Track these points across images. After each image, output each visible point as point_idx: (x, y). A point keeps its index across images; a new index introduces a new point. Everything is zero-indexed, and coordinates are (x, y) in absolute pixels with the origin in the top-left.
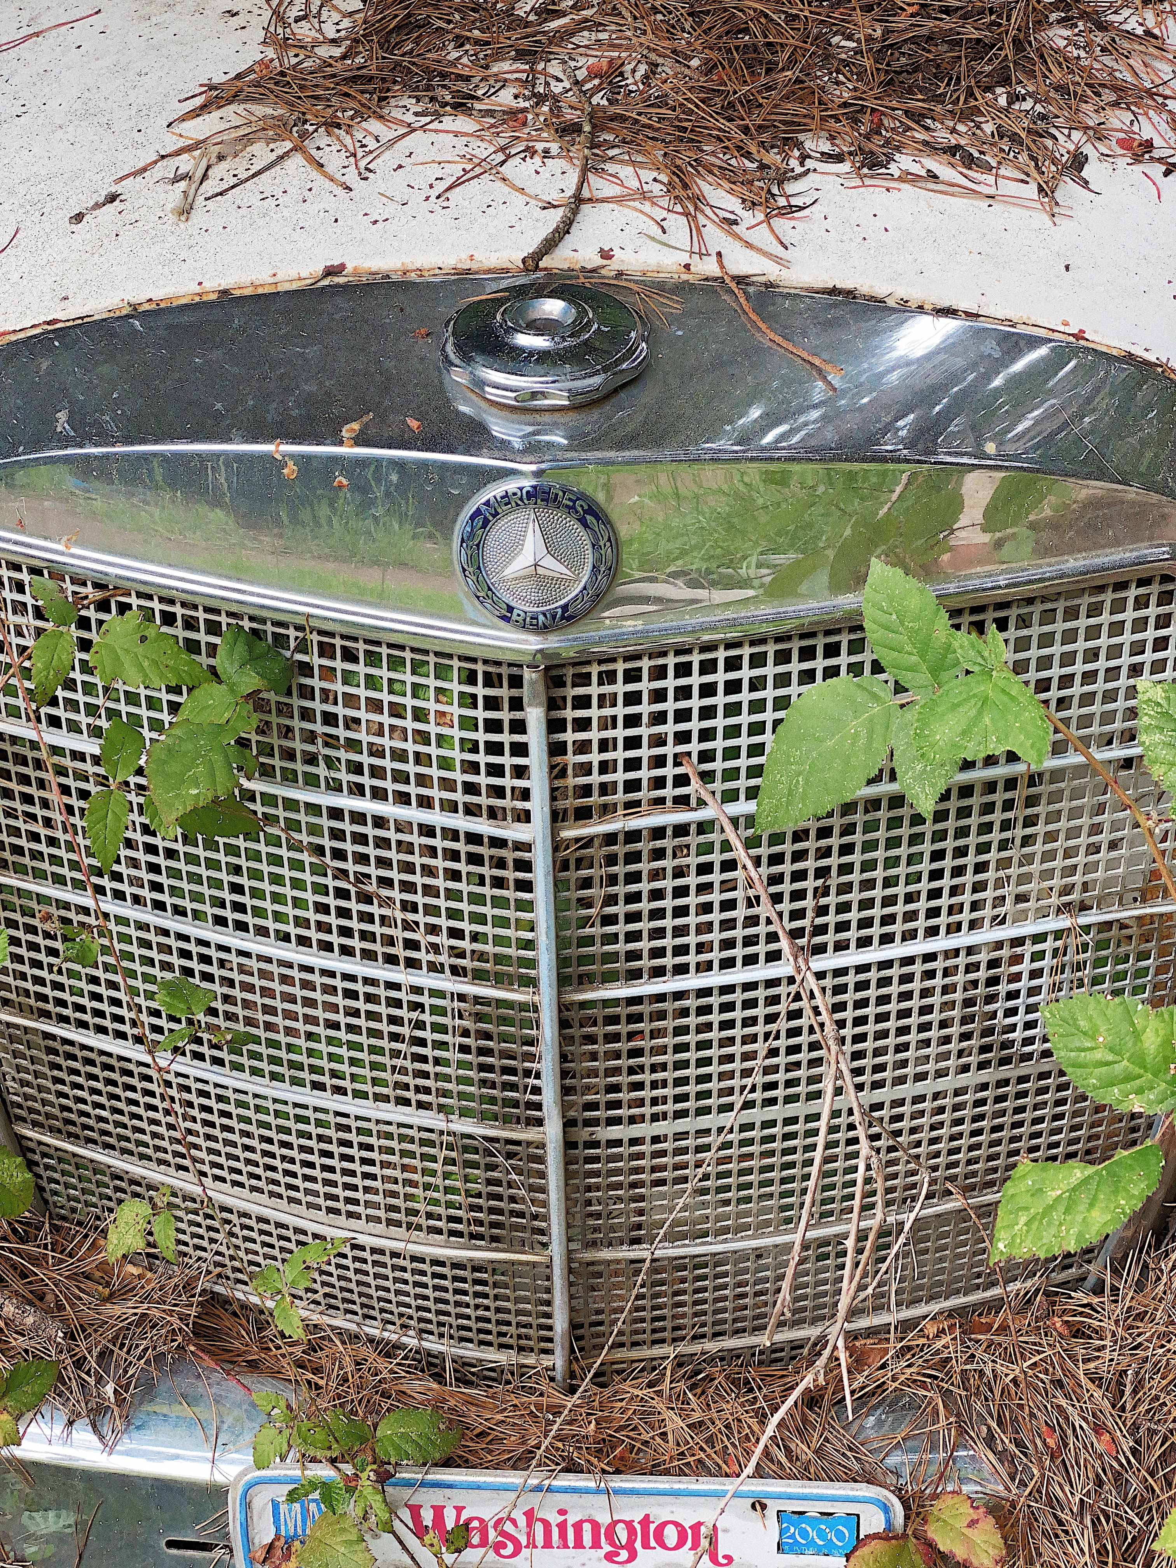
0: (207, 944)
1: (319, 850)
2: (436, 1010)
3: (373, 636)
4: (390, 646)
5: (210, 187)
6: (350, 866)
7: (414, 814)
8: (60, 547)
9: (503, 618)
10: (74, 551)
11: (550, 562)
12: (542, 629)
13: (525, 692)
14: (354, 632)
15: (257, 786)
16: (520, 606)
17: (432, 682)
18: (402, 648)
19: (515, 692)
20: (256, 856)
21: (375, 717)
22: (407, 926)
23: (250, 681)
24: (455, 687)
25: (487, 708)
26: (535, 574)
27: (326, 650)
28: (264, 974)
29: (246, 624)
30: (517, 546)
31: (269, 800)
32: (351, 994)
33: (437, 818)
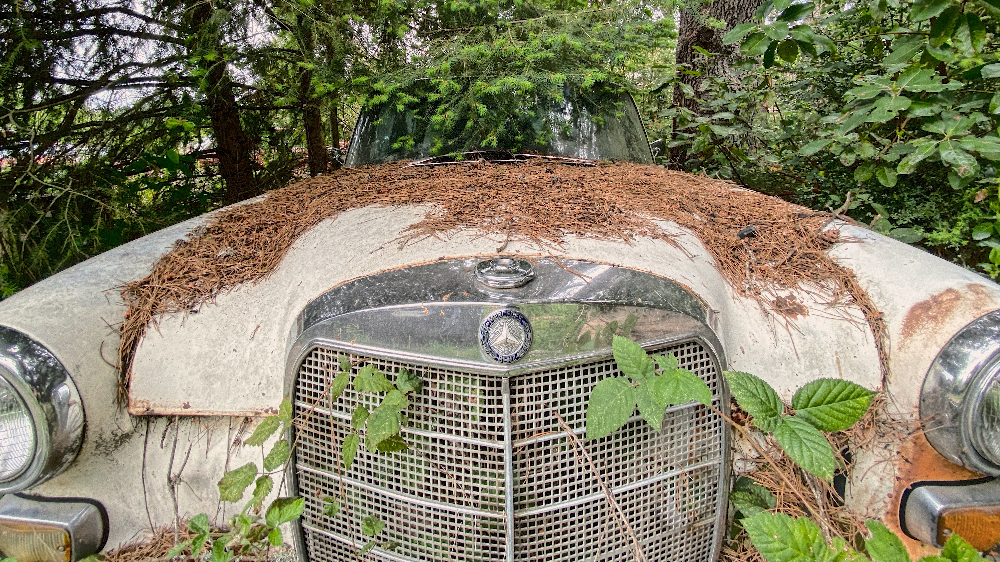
0: (385, 497)
1: (427, 455)
2: (468, 523)
3: (450, 369)
4: (456, 372)
5: (408, 243)
6: (439, 462)
7: (462, 439)
8: (350, 344)
9: (496, 359)
10: (355, 345)
11: (511, 338)
12: (509, 363)
13: (502, 388)
14: (444, 368)
15: (407, 430)
16: (501, 355)
17: (470, 386)
18: (460, 373)
19: (499, 388)
20: (405, 459)
21: (450, 401)
22: (458, 486)
23: (408, 387)
24: (478, 387)
25: (489, 395)
26: (506, 343)
27: (434, 376)
28: (405, 509)
29: (408, 368)
30: (499, 333)
31: (411, 436)
32: (436, 517)
33: (470, 440)
